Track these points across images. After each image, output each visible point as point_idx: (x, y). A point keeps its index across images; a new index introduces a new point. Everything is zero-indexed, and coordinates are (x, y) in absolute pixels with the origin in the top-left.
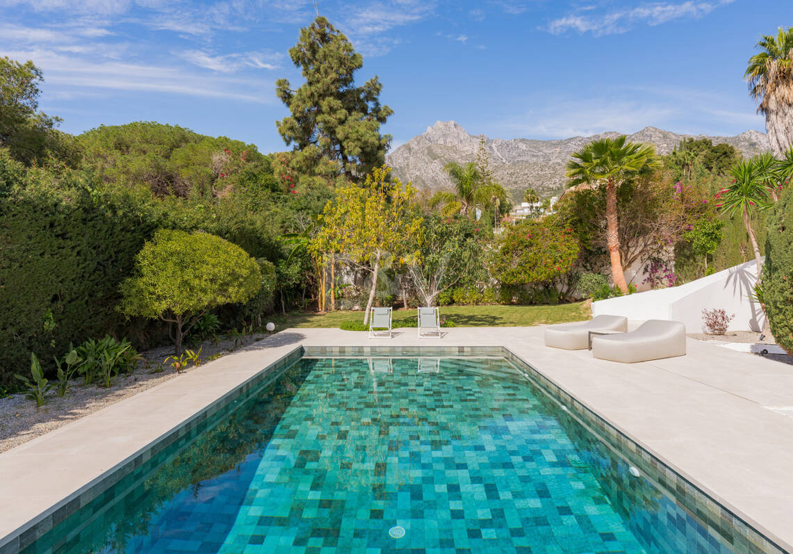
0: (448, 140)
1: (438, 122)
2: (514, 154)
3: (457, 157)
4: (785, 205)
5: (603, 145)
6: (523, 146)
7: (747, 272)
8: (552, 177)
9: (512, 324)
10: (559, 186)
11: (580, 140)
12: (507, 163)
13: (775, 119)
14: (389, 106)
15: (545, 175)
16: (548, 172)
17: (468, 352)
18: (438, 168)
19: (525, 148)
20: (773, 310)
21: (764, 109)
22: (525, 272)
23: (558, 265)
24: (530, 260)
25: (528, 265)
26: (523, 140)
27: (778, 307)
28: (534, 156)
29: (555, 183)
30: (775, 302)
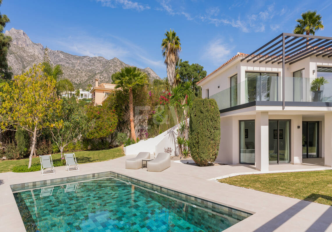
0: (20, 43)
1: (13, 28)
2: (57, 60)
3: (25, 55)
4: (195, 107)
5: (129, 70)
6: (62, 56)
7: (174, 132)
8: (76, 77)
9: (98, 161)
10: (79, 82)
11: (88, 58)
12: (53, 64)
13: (169, 68)
14: (6, 15)
15: (73, 75)
16: (74, 73)
17: (96, 176)
18: (13, 61)
19: (63, 57)
20: (193, 146)
21: (166, 63)
22: (97, 132)
23: (110, 129)
24: (99, 126)
25: (98, 129)
26: (62, 52)
27: (194, 145)
28: (67, 63)
29: (78, 81)
30: (193, 143)
